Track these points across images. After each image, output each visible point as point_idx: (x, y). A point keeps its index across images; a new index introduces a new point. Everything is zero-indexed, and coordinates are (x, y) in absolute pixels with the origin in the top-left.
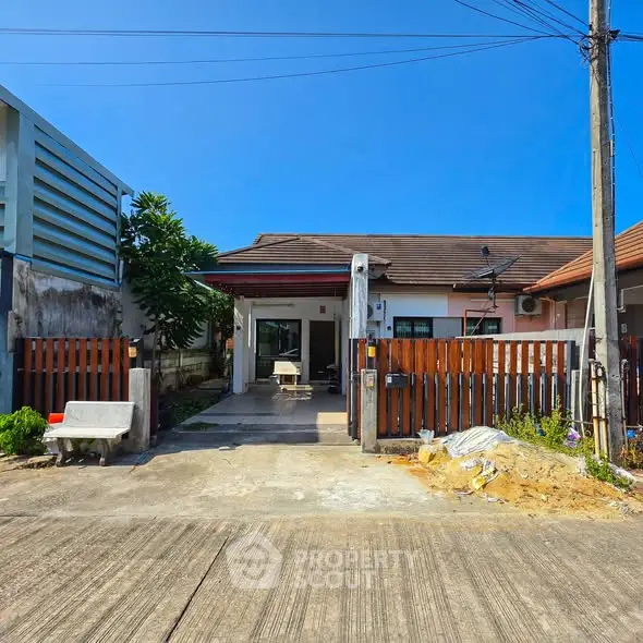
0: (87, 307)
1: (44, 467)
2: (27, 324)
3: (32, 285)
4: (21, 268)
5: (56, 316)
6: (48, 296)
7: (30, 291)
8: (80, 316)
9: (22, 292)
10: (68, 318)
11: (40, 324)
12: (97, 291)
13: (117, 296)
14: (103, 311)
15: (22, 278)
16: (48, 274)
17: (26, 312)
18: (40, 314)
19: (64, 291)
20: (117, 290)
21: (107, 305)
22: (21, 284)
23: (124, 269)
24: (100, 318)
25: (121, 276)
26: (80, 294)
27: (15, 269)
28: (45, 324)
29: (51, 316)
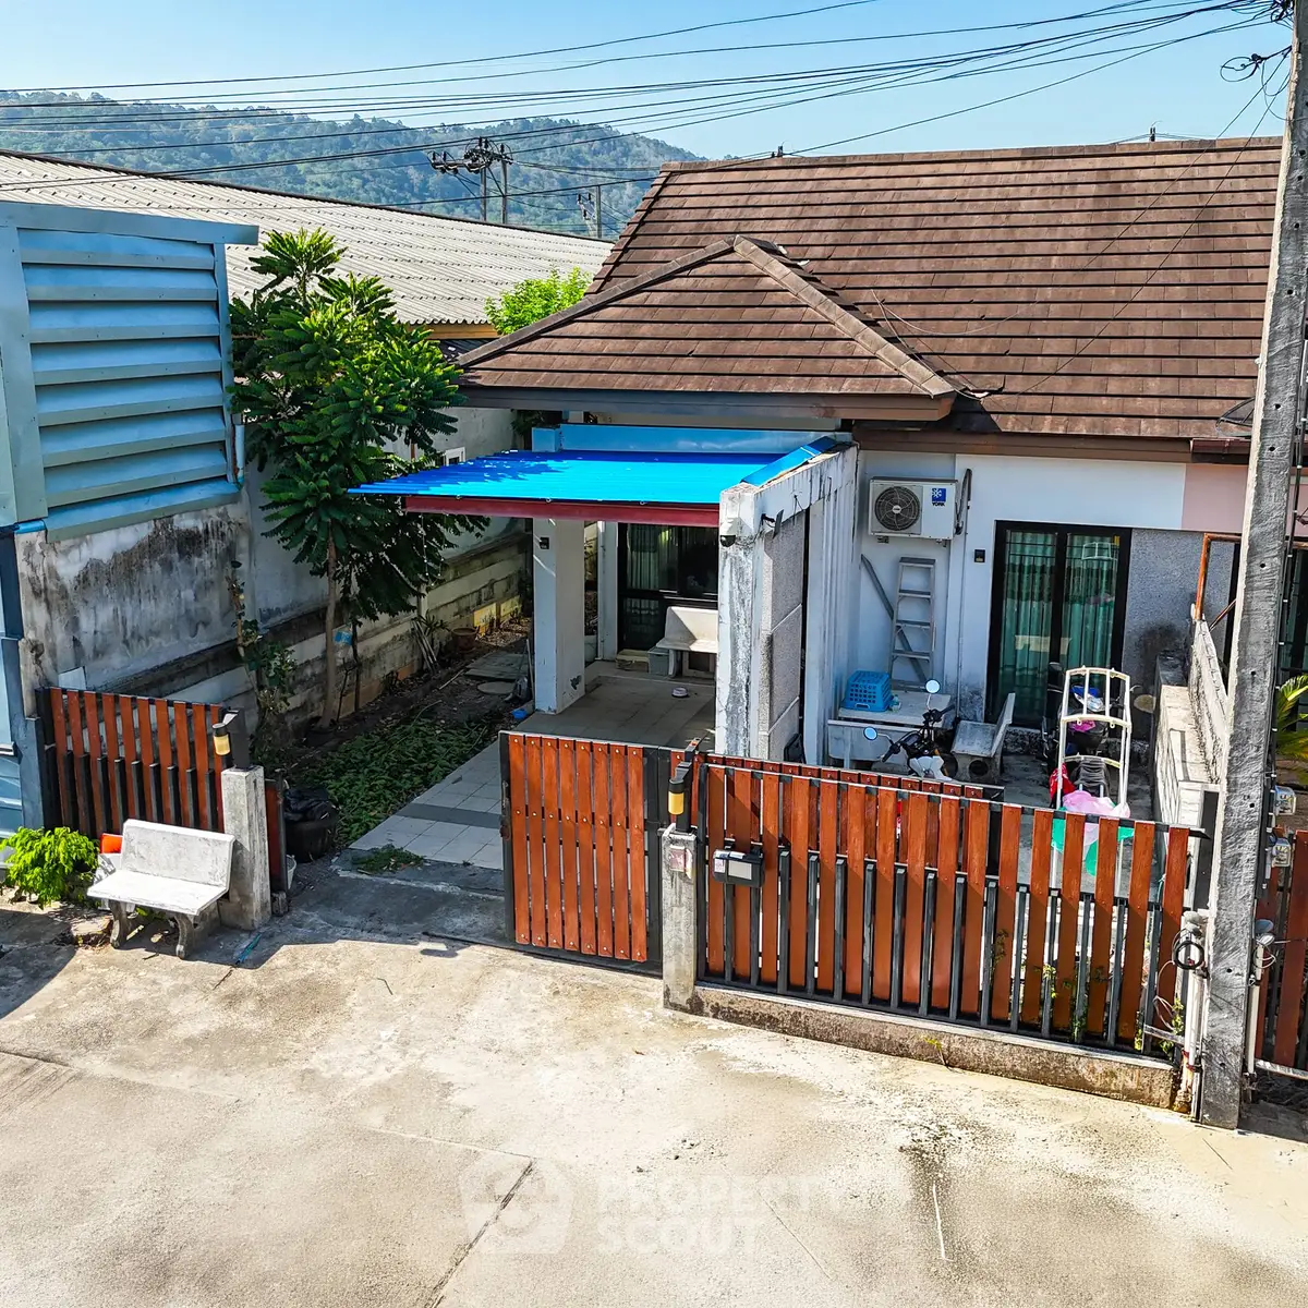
0: (168, 566)
1: (93, 944)
2: (53, 653)
3: (52, 573)
4: (30, 547)
5: (105, 614)
6: (85, 579)
7: (51, 586)
8: (154, 593)
9: (37, 594)
10: (129, 610)
11: (76, 642)
12: (186, 523)
13: (234, 512)
14: (205, 561)
15: (34, 569)
16: (82, 534)
17: (48, 630)
18: (74, 624)
19: (115, 556)
20: (234, 499)
21: (213, 542)
22: (32, 581)
23: (246, 441)
24: (199, 578)
25: (240, 464)
26: (149, 549)
27: (20, 556)
28: (86, 641)
29: (95, 619)
